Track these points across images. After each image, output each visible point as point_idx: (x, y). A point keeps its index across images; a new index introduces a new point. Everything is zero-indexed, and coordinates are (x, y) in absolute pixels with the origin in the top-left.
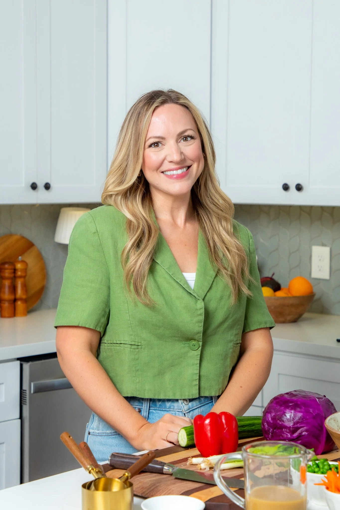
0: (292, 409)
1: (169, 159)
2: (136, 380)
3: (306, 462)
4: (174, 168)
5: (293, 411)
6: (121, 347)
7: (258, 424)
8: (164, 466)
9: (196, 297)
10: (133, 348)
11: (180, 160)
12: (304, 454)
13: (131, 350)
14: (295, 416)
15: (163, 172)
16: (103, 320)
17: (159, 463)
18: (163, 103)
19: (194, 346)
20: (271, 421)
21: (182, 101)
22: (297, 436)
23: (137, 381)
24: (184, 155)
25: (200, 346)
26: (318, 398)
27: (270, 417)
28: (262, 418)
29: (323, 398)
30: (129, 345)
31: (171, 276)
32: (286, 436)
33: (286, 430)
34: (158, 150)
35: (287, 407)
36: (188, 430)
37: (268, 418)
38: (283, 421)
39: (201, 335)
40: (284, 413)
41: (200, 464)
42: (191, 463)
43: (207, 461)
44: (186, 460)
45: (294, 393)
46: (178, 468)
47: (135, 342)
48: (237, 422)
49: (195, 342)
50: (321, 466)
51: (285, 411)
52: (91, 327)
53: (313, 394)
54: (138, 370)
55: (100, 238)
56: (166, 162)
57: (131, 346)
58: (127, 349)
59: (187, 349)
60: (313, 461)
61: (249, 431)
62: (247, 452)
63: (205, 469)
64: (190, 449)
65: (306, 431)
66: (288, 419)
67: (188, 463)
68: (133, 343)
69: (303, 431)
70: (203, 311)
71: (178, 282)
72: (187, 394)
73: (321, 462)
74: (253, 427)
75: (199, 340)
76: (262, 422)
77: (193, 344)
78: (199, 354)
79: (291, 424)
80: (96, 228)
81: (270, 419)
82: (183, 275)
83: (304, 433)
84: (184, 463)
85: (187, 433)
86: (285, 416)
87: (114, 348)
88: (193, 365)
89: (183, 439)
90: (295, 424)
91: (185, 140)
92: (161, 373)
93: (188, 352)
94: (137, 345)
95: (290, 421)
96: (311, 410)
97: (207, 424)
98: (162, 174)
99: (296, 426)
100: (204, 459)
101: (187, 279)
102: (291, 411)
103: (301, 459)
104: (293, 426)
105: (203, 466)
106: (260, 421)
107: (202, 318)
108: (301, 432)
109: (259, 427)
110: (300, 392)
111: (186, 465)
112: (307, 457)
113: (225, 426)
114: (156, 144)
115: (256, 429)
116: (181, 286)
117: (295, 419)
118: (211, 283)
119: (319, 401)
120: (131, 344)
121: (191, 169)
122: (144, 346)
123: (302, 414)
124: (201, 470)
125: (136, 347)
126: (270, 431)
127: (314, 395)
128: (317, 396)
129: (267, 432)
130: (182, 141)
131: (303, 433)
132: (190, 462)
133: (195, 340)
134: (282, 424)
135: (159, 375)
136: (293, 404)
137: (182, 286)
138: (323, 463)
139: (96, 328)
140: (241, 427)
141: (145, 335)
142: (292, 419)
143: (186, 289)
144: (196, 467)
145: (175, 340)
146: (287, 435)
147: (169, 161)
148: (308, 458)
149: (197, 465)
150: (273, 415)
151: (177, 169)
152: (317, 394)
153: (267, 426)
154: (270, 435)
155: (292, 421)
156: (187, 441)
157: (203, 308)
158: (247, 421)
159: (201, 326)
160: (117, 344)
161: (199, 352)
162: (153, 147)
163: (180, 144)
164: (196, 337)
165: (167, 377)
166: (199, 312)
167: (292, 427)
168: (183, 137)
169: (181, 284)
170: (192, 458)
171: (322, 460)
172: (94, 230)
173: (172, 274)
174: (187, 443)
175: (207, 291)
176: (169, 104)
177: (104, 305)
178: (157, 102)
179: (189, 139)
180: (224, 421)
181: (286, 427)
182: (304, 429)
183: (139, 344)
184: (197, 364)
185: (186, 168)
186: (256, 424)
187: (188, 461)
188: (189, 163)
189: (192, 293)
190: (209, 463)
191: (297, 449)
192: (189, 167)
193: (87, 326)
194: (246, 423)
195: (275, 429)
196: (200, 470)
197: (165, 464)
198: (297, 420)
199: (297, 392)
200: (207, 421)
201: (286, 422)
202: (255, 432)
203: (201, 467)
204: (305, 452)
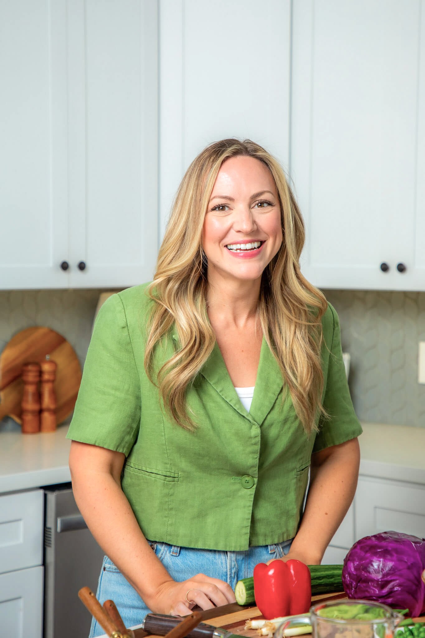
0: (380, 557)
1: (237, 227)
2: (167, 521)
3: (392, 628)
4: (242, 240)
5: (381, 560)
6: (152, 477)
7: (339, 576)
8: (213, 631)
9: (250, 421)
10: (167, 480)
11: (251, 230)
12: (389, 618)
13: (164, 483)
14: (384, 566)
15: (226, 246)
16: (129, 438)
17: (208, 628)
18: (236, 153)
19: (248, 483)
20: (354, 572)
21: (259, 154)
22: (388, 592)
23: (170, 522)
24: (257, 225)
25: (255, 483)
26: (414, 542)
27: (353, 567)
28: (342, 567)
29: (421, 542)
30: (162, 476)
31: (218, 393)
32: (373, 592)
33: (373, 584)
34: (223, 215)
35: (375, 554)
36: (248, 584)
37: (350, 568)
38: (369, 572)
39: (255, 469)
40: (371, 563)
41: (261, 629)
42: (250, 628)
43: (270, 625)
44: (243, 623)
45: (383, 535)
46: (231, 634)
47: (170, 473)
48: (310, 572)
49: (249, 478)
50: (416, 633)
51: (372, 559)
52: (111, 448)
53: (408, 536)
54: (171, 509)
55: (130, 335)
56: (232, 232)
57: (165, 477)
58: (160, 480)
59: (237, 486)
60: (406, 627)
61: (326, 585)
62: (316, 615)
63: (267, 635)
64: (250, 608)
65: (399, 585)
66: (375, 570)
67: (246, 628)
68: (168, 474)
69: (395, 585)
70: (259, 439)
71: (228, 401)
72: (233, 545)
73: (416, 628)
74: (332, 580)
75: (254, 476)
76: (343, 573)
77: (246, 480)
78: (253, 494)
79: (379, 576)
80: (126, 321)
81: (353, 570)
82: (235, 391)
83: (397, 589)
84: (240, 627)
85: (246, 586)
86: (372, 565)
87: (143, 476)
88: (244, 507)
89: (242, 595)
90: (384, 576)
91: (260, 205)
92: (201, 515)
93: (239, 490)
94: (172, 477)
95: (379, 573)
96: (405, 559)
97: (271, 576)
98: (225, 250)
99: (385, 579)
100: (266, 622)
101: (241, 396)
102: (379, 559)
103: (386, 625)
104: (383, 579)
105: (265, 631)
106: (340, 572)
107: (258, 447)
108: (392, 587)
109: (339, 580)
110: (391, 534)
111: (244, 629)
112: (393, 622)
113: (294, 579)
114: (221, 207)
115: (336, 581)
116: (231, 406)
117: (384, 570)
118: (274, 401)
119: (415, 546)
120: (165, 475)
121: (264, 246)
122: (181, 479)
123: (393, 563)
124: (263, 637)
125: (171, 479)
126: (353, 585)
127: (409, 539)
128: (414, 540)
129: (349, 587)
130: (256, 206)
131: (395, 588)
132: (249, 625)
133: (248, 475)
134: (368, 576)
135: (198, 516)
136: (382, 550)
137: (233, 408)
138: (418, 629)
139: (117, 448)
140: (316, 580)
141: (184, 464)
142: (380, 569)
143: (237, 410)
144: (256, 633)
145: (223, 473)
146: (374, 590)
147: (237, 230)
148: (396, 624)
149: (257, 630)
150: (356, 565)
151: (246, 242)
152: (414, 536)
153: (349, 579)
154: (353, 590)
155: (381, 573)
156: (247, 598)
157: (259, 436)
158: (324, 571)
159: (257, 458)
160: (147, 472)
161: (253, 491)
162: (217, 211)
163: (253, 210)
164: (250, 472)
165: (210, 520)
166: (253, 441)
167: (380, 580)
168: (257, 202)
169: (231, 404)
170: (251, 620)
171: (417, 626)
172: (123, 324)
173: (221, 391)
174: (246, 600)
175: (268, 412)
176: (243, 156)
177: (130, 420)
178: (229, 151)
179: (265, 205)
180: (292, 572)
181: (372, 580)
182: (397, 582)
183: (176, 475)
184: (250, 506)
185: (258, 243)
186: (336, 575)
187: (246, 624)
188: (262, 237)
189: (246, 416)
190: (272, 628)
191: (382, 610)
192: (262, 243)
193: (106, 447)
194: (322, 574)
195: (359, 582)
196: (260, 636)
197: (215, 628)
198: (387, 572)
199: (388, 534)
200: (271, 572)
201: (373, 573)
202: (335, 585)
203: (263, 633)
204: (392, 615)
